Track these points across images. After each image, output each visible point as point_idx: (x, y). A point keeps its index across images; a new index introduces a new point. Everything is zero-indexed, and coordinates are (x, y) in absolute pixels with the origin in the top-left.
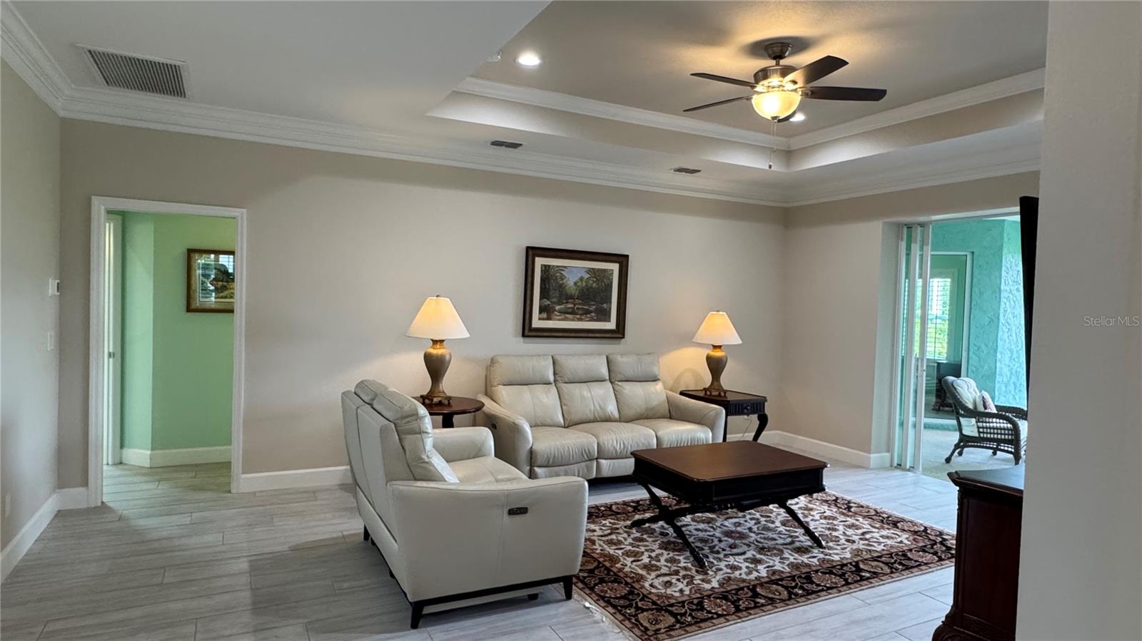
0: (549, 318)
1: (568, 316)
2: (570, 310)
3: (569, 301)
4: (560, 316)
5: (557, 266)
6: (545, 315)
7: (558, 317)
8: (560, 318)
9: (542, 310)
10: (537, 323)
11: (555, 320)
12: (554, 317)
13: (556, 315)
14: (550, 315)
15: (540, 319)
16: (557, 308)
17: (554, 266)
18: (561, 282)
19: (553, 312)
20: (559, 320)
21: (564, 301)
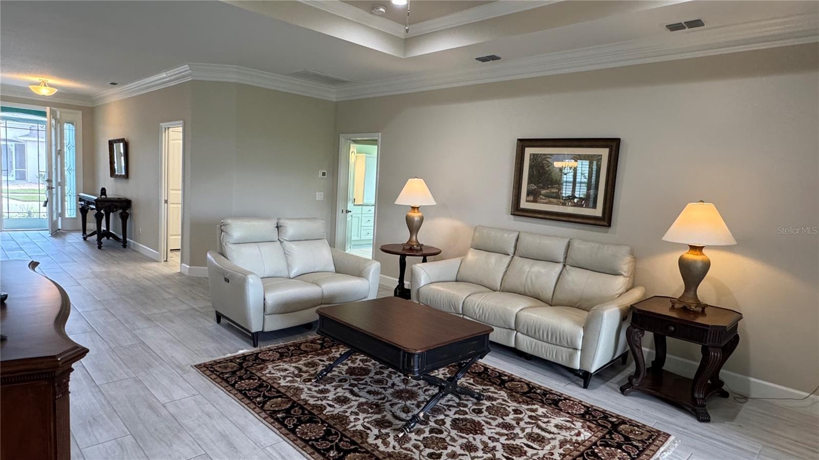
0: (535, 201)
1: (552, 200)
2: (554, 195)
3: (554, 186)
4: (545, 199)
5: (545, 155)
6: (531, 198)
7: (543, 201)
8: (545, 201)
9: (528, 194)
10: (524, 204)
11: (540, 202)
12: (539, 200)
13: (542, 199)
14: (536, 198)
15: (527, 201)
16: (543, 192)
17: (541, 154)
18: (547, 169)
19: (539, 195)
20: (544, 203)
21: (550, 186)
